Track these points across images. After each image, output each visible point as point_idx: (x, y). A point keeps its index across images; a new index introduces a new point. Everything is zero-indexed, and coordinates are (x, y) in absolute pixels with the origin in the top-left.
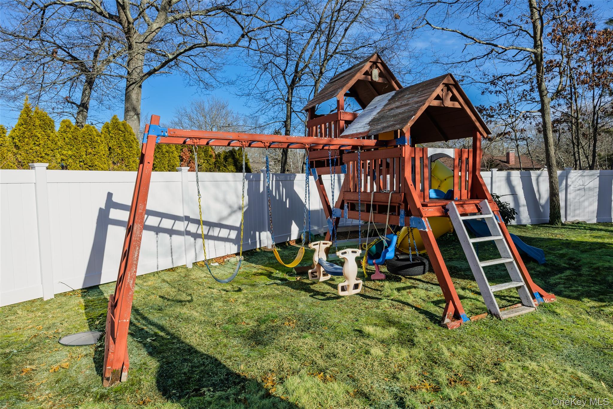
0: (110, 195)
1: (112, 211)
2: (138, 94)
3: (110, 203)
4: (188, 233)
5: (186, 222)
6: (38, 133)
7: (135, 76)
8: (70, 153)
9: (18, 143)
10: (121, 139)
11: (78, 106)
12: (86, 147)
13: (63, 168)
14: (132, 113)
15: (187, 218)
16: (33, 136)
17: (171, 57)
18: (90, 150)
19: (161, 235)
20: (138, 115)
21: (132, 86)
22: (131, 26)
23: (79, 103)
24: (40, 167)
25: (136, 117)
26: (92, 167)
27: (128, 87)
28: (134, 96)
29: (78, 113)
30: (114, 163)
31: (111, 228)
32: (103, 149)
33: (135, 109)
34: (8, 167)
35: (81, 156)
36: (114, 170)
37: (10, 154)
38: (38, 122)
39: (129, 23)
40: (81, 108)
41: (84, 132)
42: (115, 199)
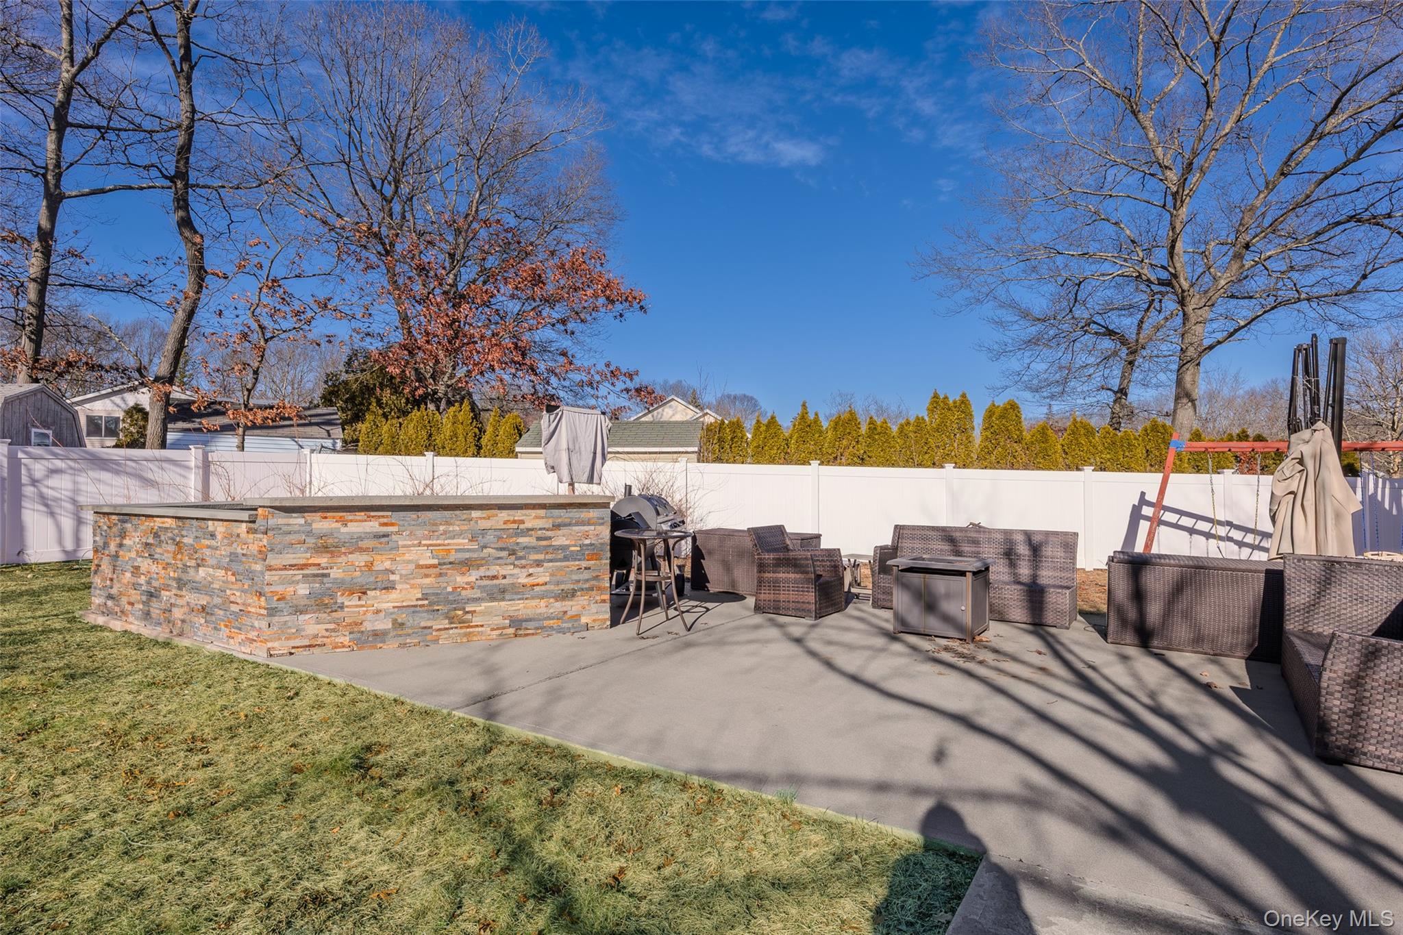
0: (1143, 494)
1: (1144, 507)
2: (1194, 375)
3: (1143, 501)
4: (1230, 539)
5: (1228, 528)
6: (1083, 440)
7: (1191, 352)
8: (1108, 456)
9: (1067, 450)
10: (1160, 441)
11: (1115, 393)
12: (1124, 451)
13: (1101, 470)
14: (1185, 400)
15: (1229, 524)
16: (1079, 444)
17: (1242, 323)
18: (1127, 454)
19: (1195, 536)
20: (1193, 401)
21: (1186, 366)
22: (1186, 294)
23: (1116, 389)
24: (1088, 470)
25: (1190, 404)
26: (1128, 469)
27: (1180, 367)
28: (1188, 378)
29: (1115, 401)
30: (1151, 465)
31: (1142, 522)
32: (1140, 452)
33: (1188, 396)
34: (1060, 469)
35: (1118, 459)
36: (1151, 471)
37: (1061, 459)
38: (1082, 431)
39: (1183, 291)
40: (1119, 395)
41: (1122, 437)
42: (1147, 498)
